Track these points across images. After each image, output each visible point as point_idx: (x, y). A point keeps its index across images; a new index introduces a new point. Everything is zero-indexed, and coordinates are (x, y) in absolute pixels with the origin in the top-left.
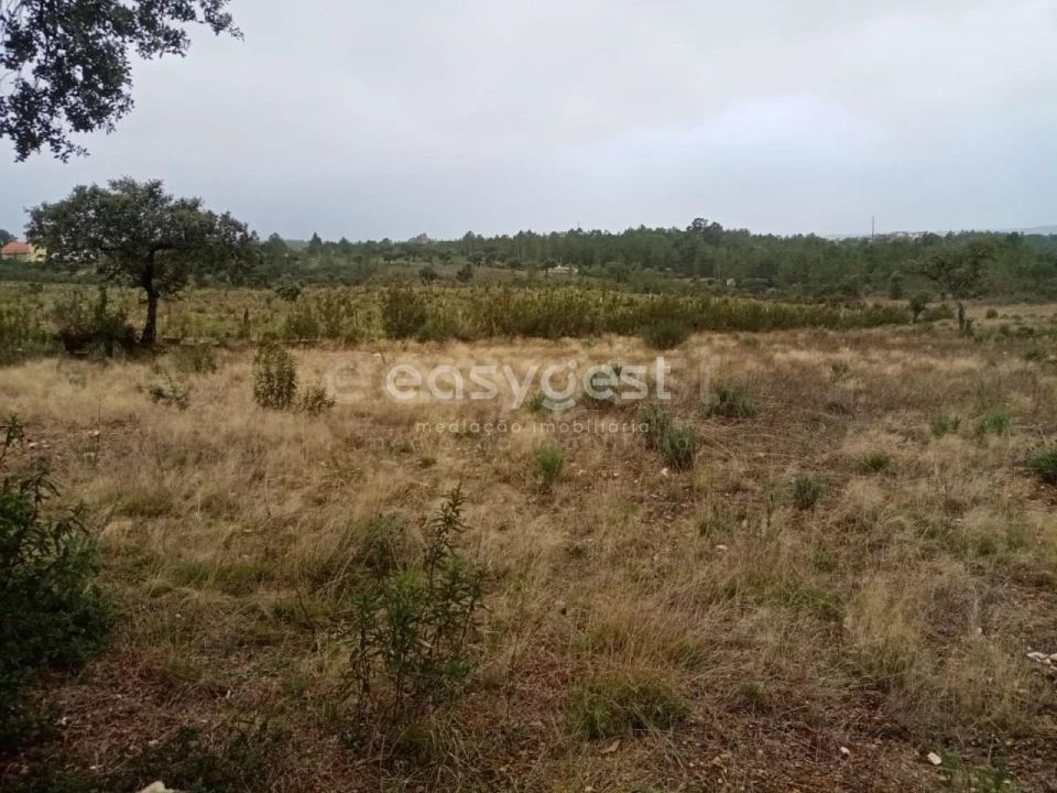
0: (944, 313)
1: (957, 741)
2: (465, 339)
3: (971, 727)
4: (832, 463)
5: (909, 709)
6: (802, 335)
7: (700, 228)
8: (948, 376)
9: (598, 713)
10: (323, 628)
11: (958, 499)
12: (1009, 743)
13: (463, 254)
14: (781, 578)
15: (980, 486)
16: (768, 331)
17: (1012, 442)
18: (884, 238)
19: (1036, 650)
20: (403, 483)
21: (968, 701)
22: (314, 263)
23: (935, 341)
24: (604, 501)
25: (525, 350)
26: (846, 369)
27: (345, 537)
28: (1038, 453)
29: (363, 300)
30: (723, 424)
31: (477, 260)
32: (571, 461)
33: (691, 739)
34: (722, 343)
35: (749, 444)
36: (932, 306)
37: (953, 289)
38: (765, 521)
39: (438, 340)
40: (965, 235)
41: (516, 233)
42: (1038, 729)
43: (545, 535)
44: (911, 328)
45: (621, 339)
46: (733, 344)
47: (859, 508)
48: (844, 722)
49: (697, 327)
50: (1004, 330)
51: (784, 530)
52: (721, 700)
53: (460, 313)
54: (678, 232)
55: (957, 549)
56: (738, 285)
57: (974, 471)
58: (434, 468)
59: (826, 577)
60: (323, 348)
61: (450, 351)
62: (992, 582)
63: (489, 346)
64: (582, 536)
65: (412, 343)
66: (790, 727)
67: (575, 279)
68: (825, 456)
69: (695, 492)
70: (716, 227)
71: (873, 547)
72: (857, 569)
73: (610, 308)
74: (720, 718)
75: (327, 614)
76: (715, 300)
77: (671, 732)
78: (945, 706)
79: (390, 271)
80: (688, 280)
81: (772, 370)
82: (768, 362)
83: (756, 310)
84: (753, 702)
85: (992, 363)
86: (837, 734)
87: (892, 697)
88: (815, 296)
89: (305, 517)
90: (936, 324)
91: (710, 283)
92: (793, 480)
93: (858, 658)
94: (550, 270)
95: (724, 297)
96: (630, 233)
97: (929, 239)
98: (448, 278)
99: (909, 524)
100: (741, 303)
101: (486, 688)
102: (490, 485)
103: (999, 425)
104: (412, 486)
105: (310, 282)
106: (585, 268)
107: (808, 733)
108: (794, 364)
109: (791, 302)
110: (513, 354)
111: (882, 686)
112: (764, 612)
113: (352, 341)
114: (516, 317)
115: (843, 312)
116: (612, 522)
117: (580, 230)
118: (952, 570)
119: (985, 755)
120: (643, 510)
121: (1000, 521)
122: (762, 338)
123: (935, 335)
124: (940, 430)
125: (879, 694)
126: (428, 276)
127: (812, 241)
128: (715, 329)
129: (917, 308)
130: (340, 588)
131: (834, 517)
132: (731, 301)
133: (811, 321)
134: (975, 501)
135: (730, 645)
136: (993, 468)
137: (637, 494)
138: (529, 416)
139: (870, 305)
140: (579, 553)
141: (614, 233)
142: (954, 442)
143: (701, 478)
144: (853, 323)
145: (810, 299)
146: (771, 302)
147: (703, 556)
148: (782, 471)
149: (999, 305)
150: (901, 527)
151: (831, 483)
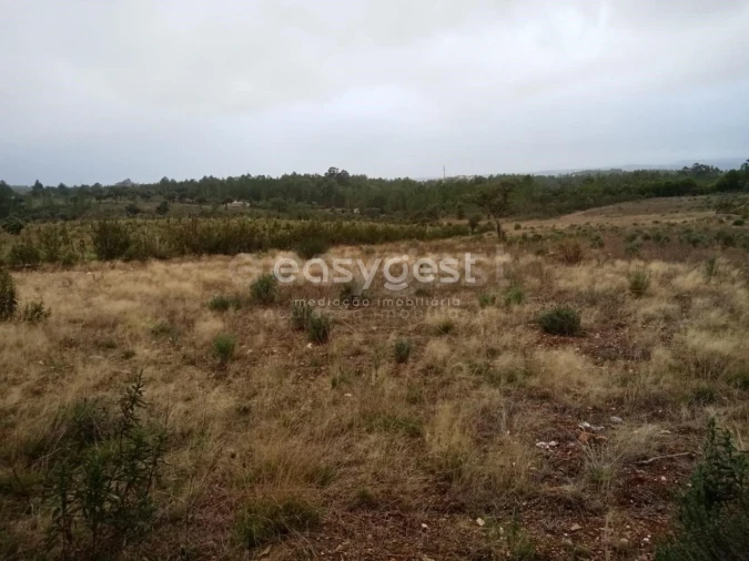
0: (488, 228)
1: (494, 507)
2: (162, 258)
3: (503, 497)
4: (418, 331)
5: (465, 491)
6: (403, 245)
7: (334, 174)
9: (254, 528)
10: (36, 494)
11: (495, 348)
12: (524, 504)
13: (161, 194)
14: (384, 412)
15: (507, 338)
16: (382, 243)
17: (527, 308)
18: (452, 180)
19: (541, 441)
20: (108, 372)
21: (501, 480)
22: (37, 203)
23: (484, 246)
24: (265, 373)
25: (209, 264)
27: (56, 420)
28: (542, 314)
29: (78, 231)
30: (349, 309)
31: (171, 198)
32: (241, 344)
33: (323, 535)
34: (352, 252)
35: (366, 322)
36: (483, 223)
37: (493, 212)
38: (374, 374)
39: (140, 260)
40: (499, 177)
41: (201, 178)
42: (541, 492)
43: (220, 401)
44: (469, 238)
45: (282, 253)
46: (357, 252)
47: (435, 359)
48: (425, 506)
49: (335, 242)
50: (524, 237)
51: (387, 379)
52: (344, 503)
53: (157, 238)
54: (319, 176)
55: (494, 381)
56: (362, 212)
57: (504, 328)
58: (134, 358)
59: (414, 408)
60: (44, 270)
61: (149, 267)
62: (516, 400)
63: (180, 263)
64: (249, 398)
65: (119, 263)
66: (390, 515)
67: (249, 211)
68: (415, 326)
69: (330, 358)
70: (345, 173)
71: (444, 385)
72: (434, 401)
73: (272, 231)
74: (343, 517)
75: (41, 482)
76: (346, 224)
77: (307, 533)
78: (487, 487)
79: (102, 209)
80: (328, 210)
83: (373, 229)
84: (366, 502)
85: (517, 258)
86: (419, 515)
87: (454, 485)
88: (411, 219)
89: (25, 406)
90: (485, 235)
91: (343, 212)
92: (394, 344)
93: (432, 460)
94: (229, 205)
95: (352, 221)
96: (285, 178)
97: (479, 180)
98: (149, 212)
99: (465, 367)
100: (363, 225)
101: (171, 521)
102: (179, 367)
103: (519, 298)
104: (116, 374)
105: (34, 218)
106: (255, 202)
107: (402, 517)
109: (396, 224)
110: (200, 268)
111: (448, 478)
112: (373, 438)
113: (68, 264)
114: (201, 239)
116: (271, 386)
117: (249, 175)
118: (491, 395)
119: (511, 514)
120: (293, 375)
121: (519, 359)
122: (376, 248)
123: (484, 242)
124: (484, 304)
125: (446, 483)
126: (133, 211)
127: (407, 183)
128: (347, 244)
129: (473, 225)
130: (52, 460)
131: (420, 366)
132: (357, 223)
133: (409, 236)
134: (505, 348)
135: (349, 464)
136: (515, 326)
137: (290, 363)
138: (209, 313)
139: (445, 223)
140: (246, 411)
141: (274, 177)
142: (490, 310)
143: (334, 348)
144: (435, 236)
145: (408, 221)
146: (383, 224)
147: (335, 402)
148: (388, 338)
149: (522, 220)
150: (460, 369)
151: (419, 344)
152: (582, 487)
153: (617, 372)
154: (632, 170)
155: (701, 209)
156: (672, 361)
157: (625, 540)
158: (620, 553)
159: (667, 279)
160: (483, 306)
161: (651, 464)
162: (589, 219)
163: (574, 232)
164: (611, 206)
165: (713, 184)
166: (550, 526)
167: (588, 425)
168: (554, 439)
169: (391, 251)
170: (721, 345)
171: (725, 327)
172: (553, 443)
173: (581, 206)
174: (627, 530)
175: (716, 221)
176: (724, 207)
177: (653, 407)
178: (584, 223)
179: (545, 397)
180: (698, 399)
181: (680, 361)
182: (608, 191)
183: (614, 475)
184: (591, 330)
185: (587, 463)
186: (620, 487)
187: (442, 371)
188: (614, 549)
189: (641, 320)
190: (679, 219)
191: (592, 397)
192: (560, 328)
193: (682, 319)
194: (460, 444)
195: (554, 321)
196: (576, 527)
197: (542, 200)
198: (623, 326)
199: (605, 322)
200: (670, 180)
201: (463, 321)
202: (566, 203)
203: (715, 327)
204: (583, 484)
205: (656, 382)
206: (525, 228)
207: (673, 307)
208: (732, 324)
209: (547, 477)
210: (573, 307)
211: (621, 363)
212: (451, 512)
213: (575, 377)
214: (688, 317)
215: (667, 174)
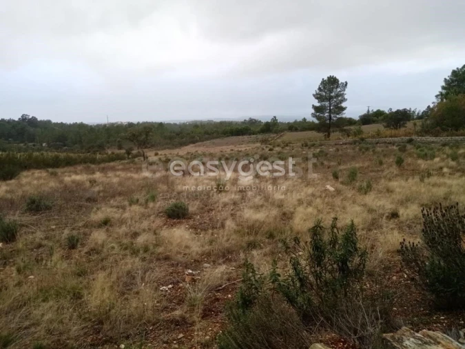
0: (138, 155)
1: (131, 334)
3: (138, 327)
4: (85, 226)
5: (112, 329)
6: (79, 168)
7: (26, 119)
8: (138, 181)
11: (138, 231)
12: (151, 328)
14: (57, 285)
15: (145, 224)
16: (64, 167)
17: (158, 204)
18: (112, 125)
19: (163, 285)
21: (136, 316)
23: (135, 166)
26: (95, 182)
28: (167, 207)
30: (34, 215)
34: (40, 175)
35: (47, 223)
36: (134, 152)
37: (141, 145)
40: (144, 123)
42: (161, 318)
44: (126, 161)
46: (44, 174)
47: (96, 244)
49: (26, 167)
50: (160, 160)
51: (60, 262)
54: (14, 121)
55: (135, 252)
56: (49, 146)
57: (143, 218)
59: (81, 279)
62: (149, 263)
68: (84, 223)
69: (17, 252)
70: (34, 119)
71: (102, 260)
76: (36, 154)
78: (127, 322)
80: (22, 145)
81: (62, 185)
82: (61, 182)
83: (57, 157)
87: (105, 326)
88: (86, 150)
90: (136, 160)
91: (34, 145)
92: (67, 237)
93: (90, 312)
95: (42, 152)
97: (131, 125)
99: (117, 246)
100: (50, 154)
103: (153, 198)
108: (73, 182)
109: (75, 153)
111: (101, 322)
115: (98, 156)
118: (133, 262)
119: (142, 337)
121: (152, 237)
122: (59, 171)
123: (135, 164)
124: (132, 203)
125: (100, 326)
127: (82, 126)
128: (37, 168)
129: (128, 153)
131: (86, 250)
132: (45, 153)
133: (84, 161)
134: (144, 230)
135: (28, 327)
136: (149, 216)
139: (110, 152)
142: (135, 208)
143: (20, 245)
144: (103, 161)
145: (84, 151)
146: (65, 154)
147: (19, 284)
148: (63, 233)
149: (159, 150)
150: (113, 248)
151: (85, 234)
152: (185, 310)
153: (208, 237)
154: (219, 121)
155: (254, 142)
156: (235, 227)
157: (208, 337)
158: (205, 346)
159: (235, 181)
160: (130, 205)
161: (224, 289)
162: (197, 149)
163: (189, 157)
164: (208, 142)
165: (258, 129)
166: (165, 340)
167: (190, 271)
168: (171, 284)
169: (70, 172)
170: (260, 216)
171: (262, 206)
172: (170, 286)
173: (193, 141)
174: (210, 331)
175: (260, 149)
176: (264, 141)
177: (226, 255)
178: (194, 151)
179: (167, 258)
180: (248, 247)
181: (240, 227)
182: (206, 133)
183: (203, 299)
184: (195, 214)
185: (189, 295)
186: (206, 305)
187: (101, 251)
188: (202, 344)
189: (221, 205)
190: (243, 148)
191: (194, 254)
192: (177, 214)
193: (242, 203)
194: (109, 298)
195: (174, 211)
196: (181, 335)
197: (171, 138)
198: (212, 210)
199: (202, 208)
200: (237, 127)
201: (117, 216)
202: (184, 139)
203: (258, 206)
204: (186, 308)
205: (228, 240)
206: (161, 155)
207: (237, 197)
208: (266, 204)
209: (166, 308)
210: (185, 201)
211: (210, 231)
212: (103, 345)
213: (184, 244)
214: (245, 202)
215: (237, 123)
